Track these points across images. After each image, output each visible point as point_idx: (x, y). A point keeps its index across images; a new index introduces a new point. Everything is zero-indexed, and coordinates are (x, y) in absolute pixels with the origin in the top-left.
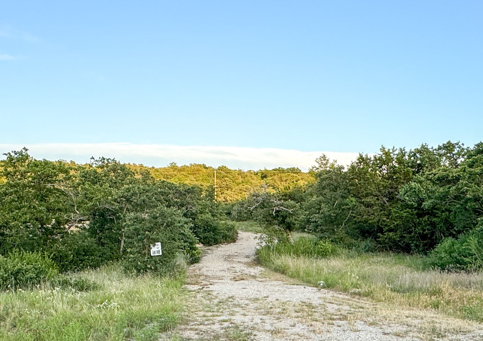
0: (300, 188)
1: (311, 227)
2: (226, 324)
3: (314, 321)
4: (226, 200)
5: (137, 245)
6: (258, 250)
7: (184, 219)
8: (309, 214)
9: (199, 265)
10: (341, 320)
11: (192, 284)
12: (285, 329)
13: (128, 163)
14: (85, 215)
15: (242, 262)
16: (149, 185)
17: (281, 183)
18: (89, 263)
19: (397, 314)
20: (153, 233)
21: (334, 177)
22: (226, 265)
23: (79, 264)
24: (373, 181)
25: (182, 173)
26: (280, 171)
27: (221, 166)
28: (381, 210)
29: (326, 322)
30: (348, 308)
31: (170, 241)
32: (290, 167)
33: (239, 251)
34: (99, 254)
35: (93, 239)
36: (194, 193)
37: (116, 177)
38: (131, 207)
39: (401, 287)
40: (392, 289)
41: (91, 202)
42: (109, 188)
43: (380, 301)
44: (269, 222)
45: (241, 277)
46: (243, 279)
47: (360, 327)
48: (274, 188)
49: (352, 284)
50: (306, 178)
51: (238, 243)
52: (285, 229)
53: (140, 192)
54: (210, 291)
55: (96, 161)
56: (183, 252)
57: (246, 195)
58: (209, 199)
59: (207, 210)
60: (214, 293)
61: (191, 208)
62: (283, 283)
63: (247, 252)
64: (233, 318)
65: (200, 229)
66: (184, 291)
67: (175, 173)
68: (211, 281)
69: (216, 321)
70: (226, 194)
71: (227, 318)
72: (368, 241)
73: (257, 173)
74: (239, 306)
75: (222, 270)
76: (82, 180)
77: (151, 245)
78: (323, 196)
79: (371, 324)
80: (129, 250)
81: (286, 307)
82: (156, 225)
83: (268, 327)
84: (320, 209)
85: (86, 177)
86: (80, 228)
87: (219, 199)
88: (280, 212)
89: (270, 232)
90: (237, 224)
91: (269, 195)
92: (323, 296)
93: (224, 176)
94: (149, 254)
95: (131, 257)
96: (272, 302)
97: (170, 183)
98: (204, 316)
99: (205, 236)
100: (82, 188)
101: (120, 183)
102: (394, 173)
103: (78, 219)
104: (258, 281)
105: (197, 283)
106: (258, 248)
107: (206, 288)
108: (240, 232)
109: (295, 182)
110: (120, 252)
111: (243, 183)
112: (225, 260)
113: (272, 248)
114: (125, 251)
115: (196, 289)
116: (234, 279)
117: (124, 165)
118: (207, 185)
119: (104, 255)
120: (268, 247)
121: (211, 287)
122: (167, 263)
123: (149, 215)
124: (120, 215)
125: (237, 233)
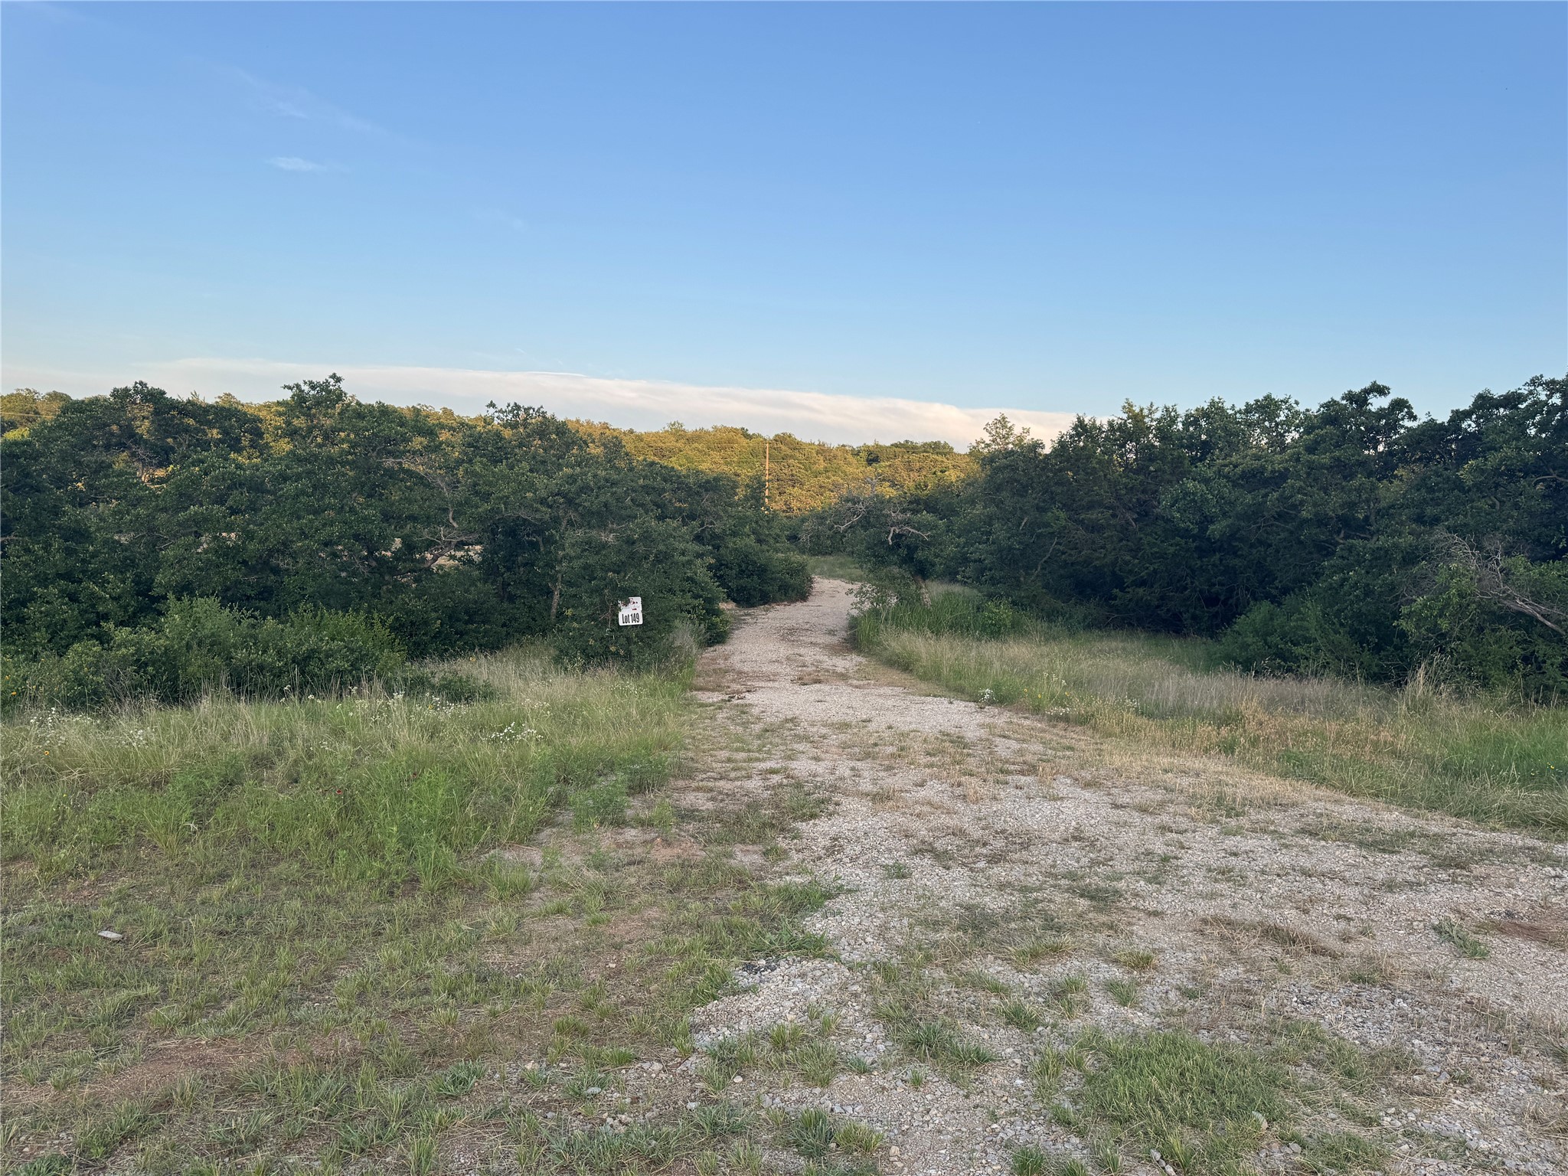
0: (948, 488)
1: (970, 571)
2: (776, 779)
3: (965, 774)
4: (790, 508)
5: (588, 601)
6: (854, 619)
7: (697, 548)
8: (966, 543)
9: (726, 648)
10: (1024, 775)
11: (709, 690)
12: (902, 791)
13: (574, 419)
14: (471, 533)
15: (819, 644)
16: (618, 470)
17: (909, 476)
18: (478, 639)
19: (1146, 764)
20: (625, 576)
21: (1021, 463)
22: (784, 650)
23: (455, 643)
24: (1105, 476)
25: (696, 445)
26: (908, 448)
27: (779, 432)
28: (1121, 540)
29: (990, 778)
30: (1040, 748)
31: (661, 595)
32: (928, 441)
33: (814, 620)
34: (503, 619)
35: (489, 587)
36: (720, 490)
37: (545, 450)
38: (579, 519)
39: (1157, 706)
40: (1137, 709)
41: (487, 502)
42: (528, 474)
43: (1110, 735)
44: (880, 559)
45: (815, 678)
46: (819, 682)
47: (1063, 791)
48: (893, 485)
49: (1053, 696)
50: (964, 465)
51: (813, 602)
52: (912, 575)
53: (599, 484)
54: (746, 705)
55: (501, 411)
56: (690, 618)
57: (832, 499)
58: (752, 505)
59: (747, 529)
60: (755, 711)
61: (712, 523)
62: (904, 691)
63: (830, 622)
64: (794, 764)
65: (731, 569)
66: (688, 705)
67: (678, 445)
68: (749, 683)
69: (754, 771)
70: (790, 494)
71: (779, 766)
72: (1092, 606)
73: (859, 452)
74: (806, 738)
75: (774, 659)
76: (466, 454)
77: (620, 602)
78: (997, 506)
79: (1088, 785)
80: (569, 612)
81: (908, 743)
82: (633, 559)
83: (866, 786)
84: (989, 533)
85: (476, 448)
86: (459, 560)
87: (775, 506)
88: (903, 538)
89: (881, 579)
90: (811, 561)
91: (881, 501)
92: (988, 720)
93: (786, 455)
94: (615, 621)
95: (574, 629)
96: (877, 732)
97: (666, 467)
98: (729, 760)
99: (742, 587)
100: (466, 472)
101: (553, 463)
102: (1151, 460)
103: (454, 541)
104: (851, 685)
105: (718, 688)
106: (855, 615)
107: (739, 699)
108: (816, 578)
109: (939, 473)
110: (549, 616)
111: (827, 471)
112: (783, 638)
113: (884, 614)
114: (560, 615)
115: (715, 700)
116: (800, 682)
117: (564, 424)
118: (748, 474)
119: (513, 621)
120: (875, 613)
121: (750, 698)
122: (654, 641)
123: (617, 537)
124: (552, 535)
125: (811, 581)
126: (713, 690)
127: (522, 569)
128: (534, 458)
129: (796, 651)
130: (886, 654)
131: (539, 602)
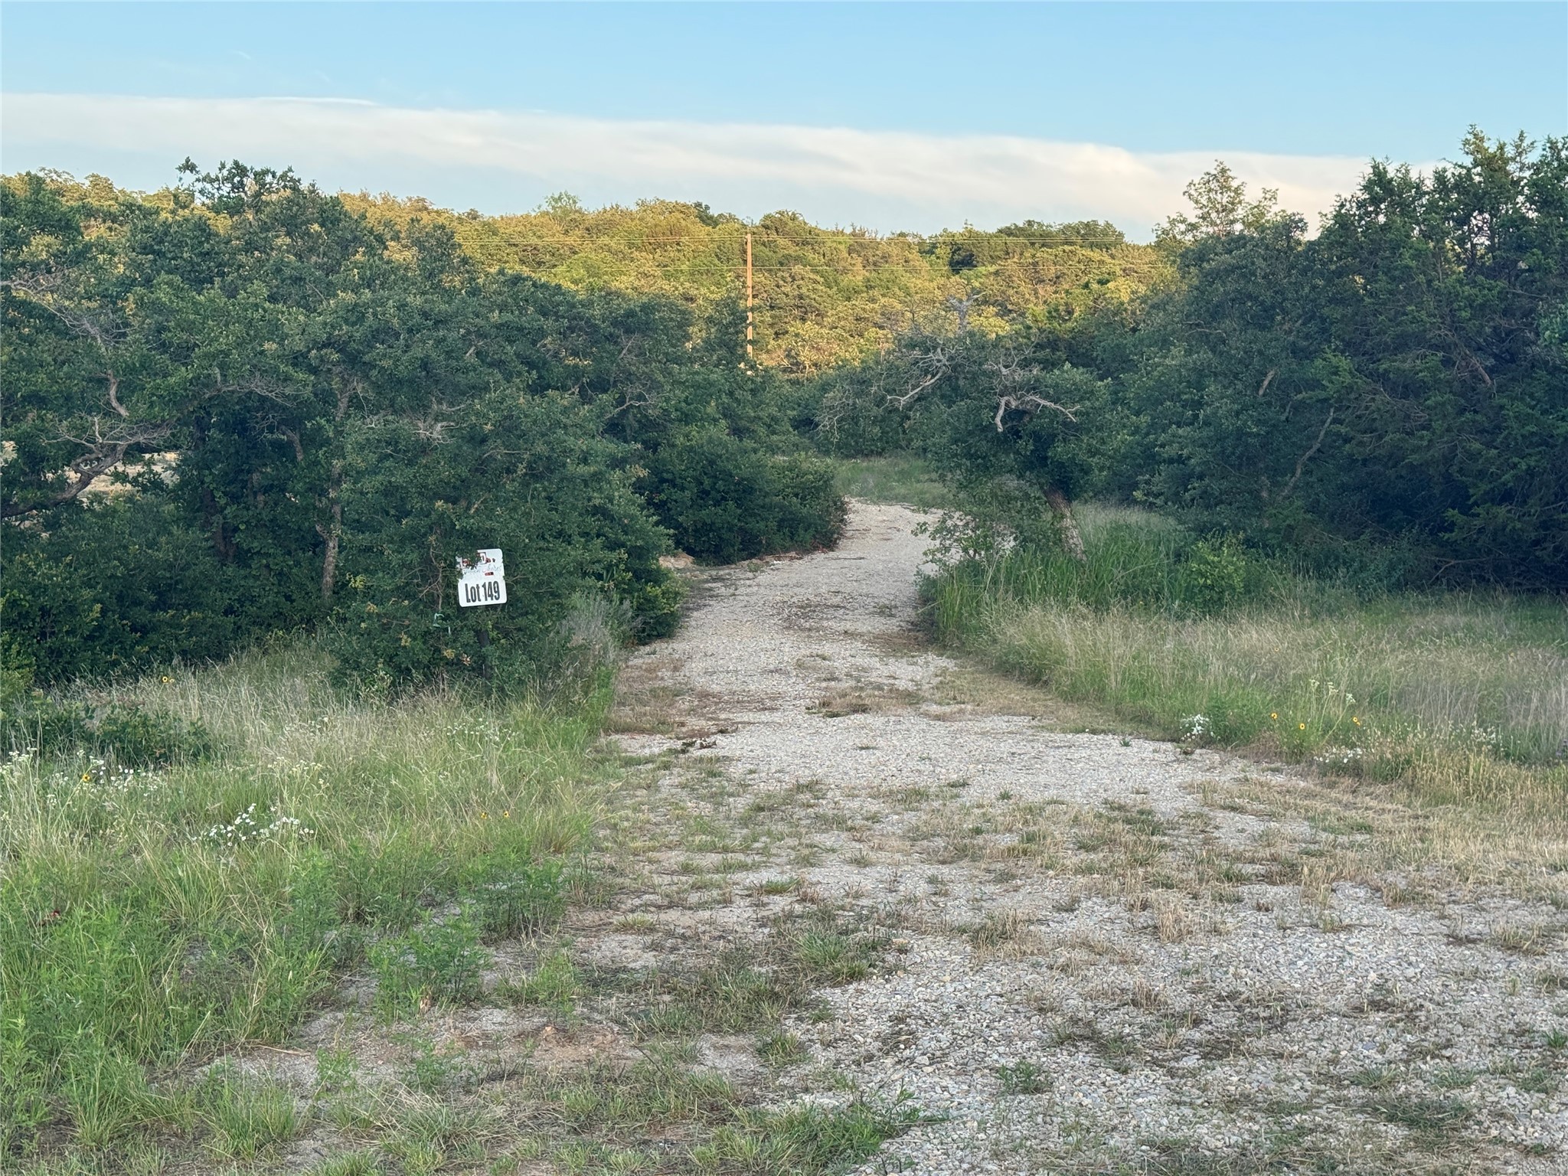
0: (1115, 314)
1: (1161, 480)
2: (779, 904)
3: (1155, 885)
4: (797, 364)
5: (395, 559)
6: (930, 583)
7: (612, 447)
8: (1152, 426)
9: (675, 646)
10: (1273, 883)
11: (642, 731)
12: (1030, 922)
13: (357, 194)
14: (156, 426)
15: (861, 635)
16: (449, 294)
17: (1036, 293)
18: (177, 641)
19: (1515, 854)
20: (468, 508)
21: (1259, 262)
22: (791, 648)
23: (132, 648)
24: (1429, 282)
25: (605, 240)
26: (1032, 236)
27: (772, 211)
28: (1462, 411)
29: (1205, 891)
30: (1303, 829)
31: (542, 544)
32: (1074, 221)
33: (851, 587)
34: (226, 599)
35: (195, 535)
36: (655, 331)
37: (299, 256)
38: (371, 395)
39: (1536, 740)
40: (1496, 747)
41: (185, 365)
42: (267, 305)
43: (1443, 800)
44: (980, 461)
45: (854, 701)
46: (863, 709)
47: (1351, 912)
48: (1004, 312)
49: (1329, 725)
50: (1146, 268)
51: (847, 550)
52: (1045, 493)
53: (410, 323)
54: (718, 760)
55: (207, 179)
56: (602, 589)
57: (881, 342)
58: (720, 360)
59: (711, 409)
60: (736, 771)
61: (640, 397)
62: (1033, 723)
63: (884, 590)
64: (813, 875)
65: (683, 489)
66: (602, 762)
67: (570, 240)
68: (723, 716)
69: (737, 890)
70: (797, 335)
71: (786, 878)
72: (1404, 544)
73: (934, 246)
74: (839, 822)
75: (772, 667)
76: (139, 267)
77: (459, 560)
78: (1214, 352)
79: (1399, 900)
80: (358, 582)
81: (1042, 825)
82: (483, 473)
83: (960, 913)
84: (1199, 404)
85: (160, 254)
86: (134, 482)
87: (766, 361)
88: (1026, 419)
89: (982, 502)
90: (842, 468)
91: (979, 344)
92: (1200, 777)
93: (787, 257)
94: (451, 598)
95: (370, 615)
96: (980, 806)
97: (545, 286)
98: (686, 869)
99: (705, 524)
100: (140, 303)
101: (317, 282)
102: (1521, 249)
103: (123, 444)
104: (926, 715)
105: (661, 727)
106: (932, 574)
107: (702, 747)
108: (854, 503)
109: (1095, 286)
110: (320, 590)
111: (870, 287)
112: (789, 625)
113: (990, 572)
114: (341, 588)
115: (656, 750)
116: (824, 710)
117: (335, 202)
118: (712, 296)
119: (247, 603)
120: (972, 570)
121: (726, 745)
122: (531, 637)
123: (449, 429)
124: (320, 428)
125: (842, 509)
126: (651, 732)
127: (261, 498)
128: (279, 271)
129: (816, 649)
130: (995, 651)
131: (298, 564)
